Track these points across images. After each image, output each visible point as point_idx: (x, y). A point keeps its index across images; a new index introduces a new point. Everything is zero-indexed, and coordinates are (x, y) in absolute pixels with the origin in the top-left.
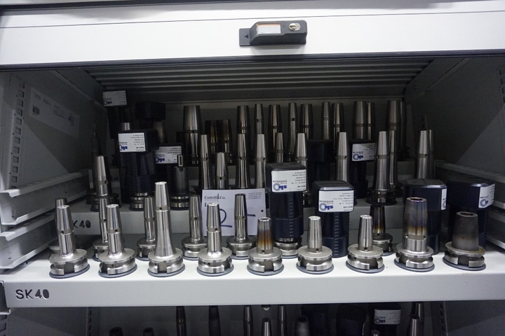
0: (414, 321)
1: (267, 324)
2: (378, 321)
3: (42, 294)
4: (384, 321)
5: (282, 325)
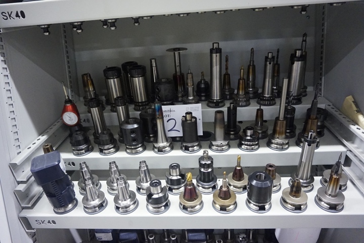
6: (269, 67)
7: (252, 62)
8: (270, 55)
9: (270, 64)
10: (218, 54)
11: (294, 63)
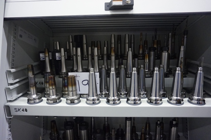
6: (158, 129)
7: (148, 121)
8: (159, 122)
9: (159, 127)
10: (130, 121)
11: (172, 128)
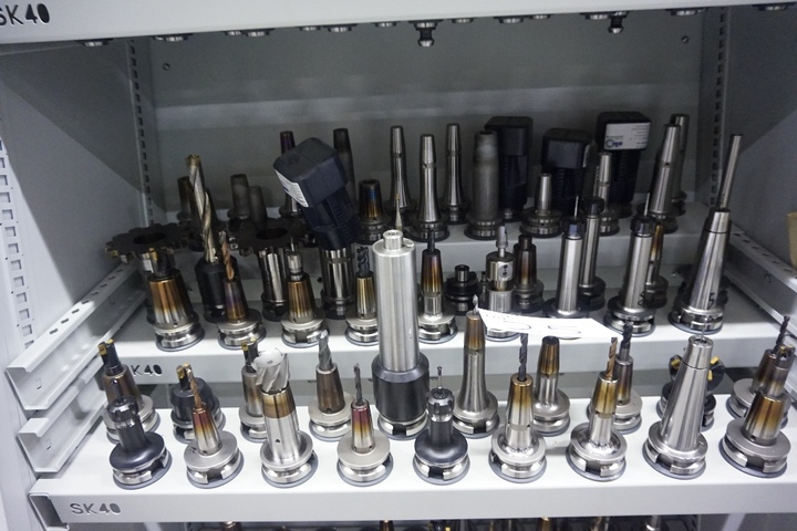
0: (672, 131)
1: (428, 141)
2: (610, 144)
3: (36, 13)
4: (621, 144)
5: (454, 159)
